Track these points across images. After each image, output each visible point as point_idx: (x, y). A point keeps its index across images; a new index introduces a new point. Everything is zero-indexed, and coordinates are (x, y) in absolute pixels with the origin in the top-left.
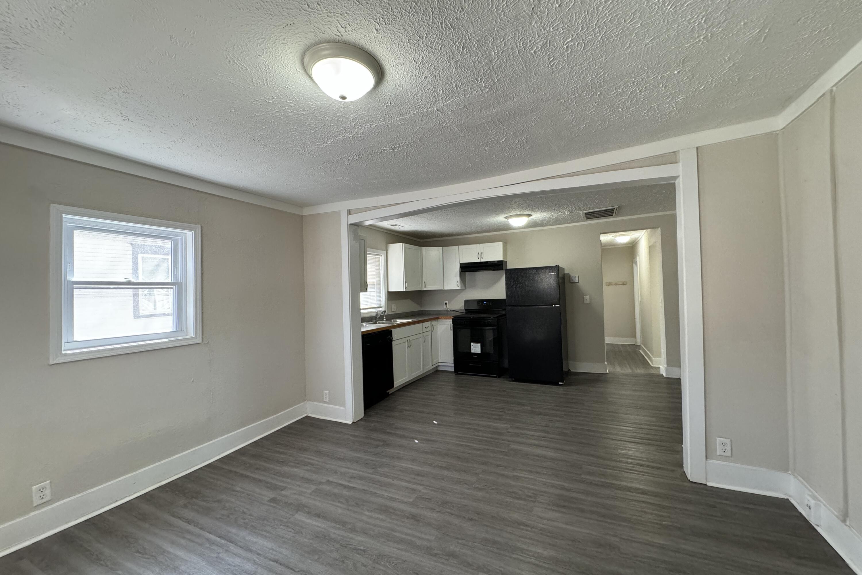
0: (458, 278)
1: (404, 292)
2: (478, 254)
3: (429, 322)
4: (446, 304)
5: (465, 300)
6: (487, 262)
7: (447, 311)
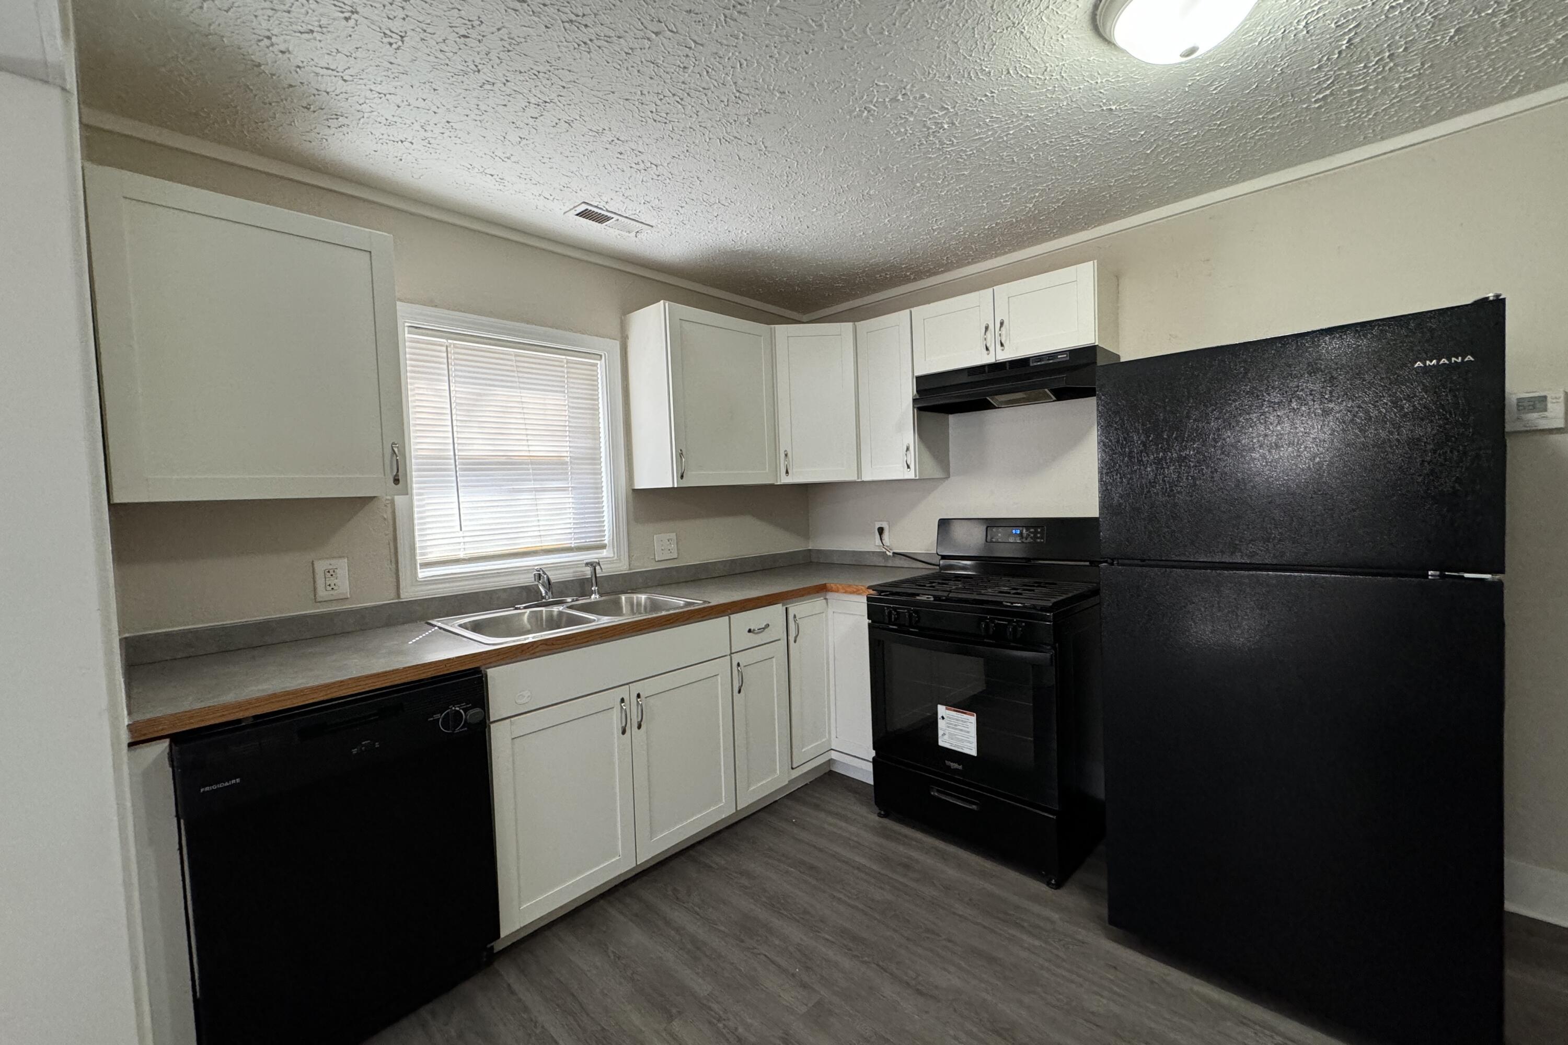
0: (909, 436)
1: (672, 489)
2: (987, 328)
3: (779, 608)
4: (881, 531)
5: (940, 520)
6: (1023, 363)
7: (883, 554)
